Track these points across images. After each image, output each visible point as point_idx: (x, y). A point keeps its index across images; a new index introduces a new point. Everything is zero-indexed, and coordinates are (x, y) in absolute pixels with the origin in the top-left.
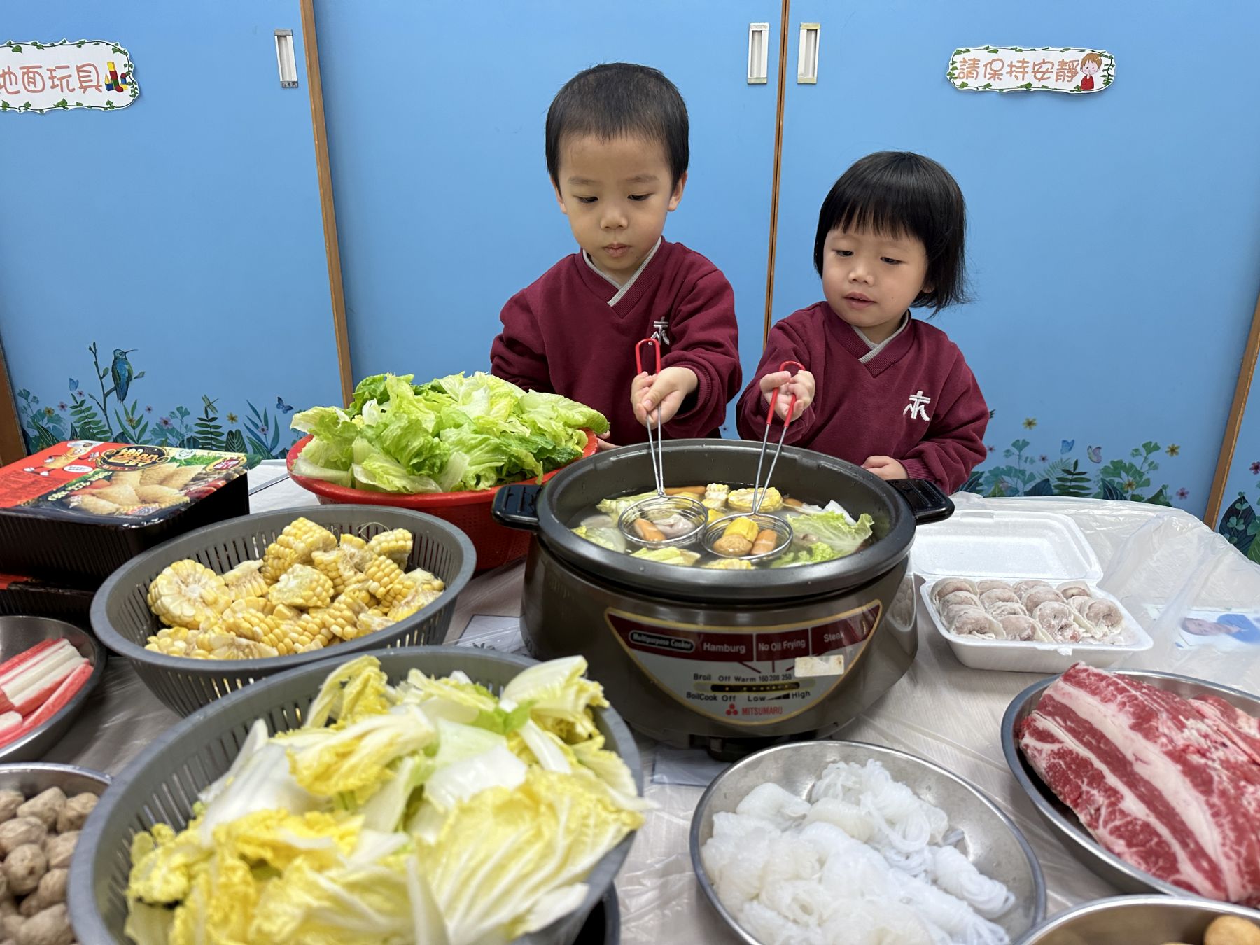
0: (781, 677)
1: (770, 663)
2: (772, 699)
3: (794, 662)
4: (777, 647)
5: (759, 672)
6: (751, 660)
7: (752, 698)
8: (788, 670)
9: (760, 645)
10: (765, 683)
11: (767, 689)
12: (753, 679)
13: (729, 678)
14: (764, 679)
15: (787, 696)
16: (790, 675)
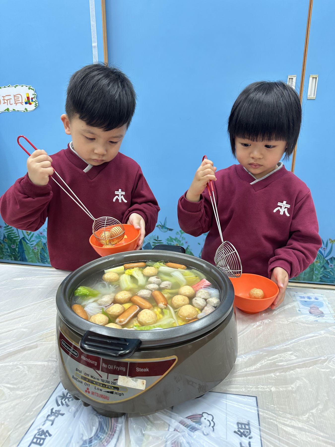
0: (111, 383)
1: (107, 374)
2: (105, 392)
3: (118, 377)
4: (111, 367)
5: (101, 377)
6: (99, 370)
7: (96, 388)
8: (114, 380)
9: (103, 364)
10: (103, 383)
11: (104, 386)
12: (98, 379)
13: (89, 375)
14: (103, 381)
15: (112, 393)
16: (115, 382)
